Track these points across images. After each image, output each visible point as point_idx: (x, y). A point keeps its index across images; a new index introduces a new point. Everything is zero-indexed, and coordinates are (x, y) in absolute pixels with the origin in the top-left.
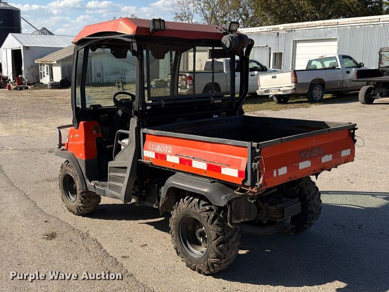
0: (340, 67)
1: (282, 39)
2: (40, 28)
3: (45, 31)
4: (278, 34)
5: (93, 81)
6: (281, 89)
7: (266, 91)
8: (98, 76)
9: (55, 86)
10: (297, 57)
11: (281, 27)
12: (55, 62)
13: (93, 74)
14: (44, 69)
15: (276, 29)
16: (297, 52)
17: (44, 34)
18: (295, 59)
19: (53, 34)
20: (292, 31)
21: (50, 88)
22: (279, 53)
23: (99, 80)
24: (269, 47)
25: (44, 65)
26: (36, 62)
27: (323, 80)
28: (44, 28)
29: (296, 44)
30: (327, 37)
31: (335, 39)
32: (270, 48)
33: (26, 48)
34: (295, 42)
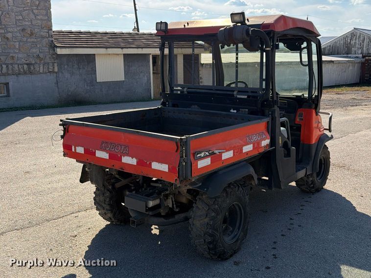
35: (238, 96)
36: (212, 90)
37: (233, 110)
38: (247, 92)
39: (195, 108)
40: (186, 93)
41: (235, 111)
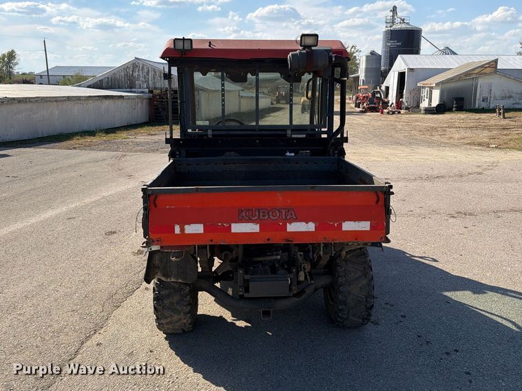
2: (443, 48)
3: (448, 51)
5: (477, 107)
8: (483, 101)
9: (429, 111)
12: (434, 85)
13: (477, 98)
14: (425, 93)
17: (446, 54)
19: (456, 54)
21: (423, 114)
23: (484, 105)
25: (425, 87)
26: (418, 85)
28: (448, 48)
33: (411, 70)
35: (293, 136)
36: (254, 130)
37: (290, 153)
38: (306, 130)
39: (231, 155)
40: (211, 137)
41: (293, 154)
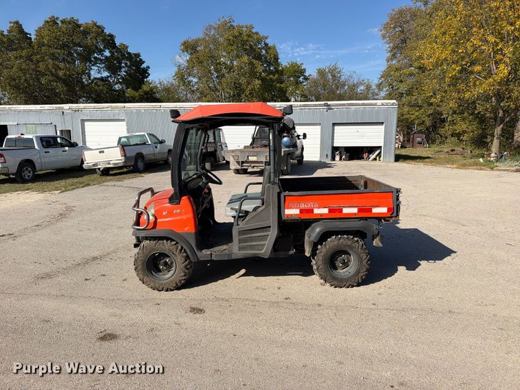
0: (150, 143)
1: (68, 118)
4: (63, 113)
6: (111, 162)
7: (94, 165)
10: (86, 134)
11: (66, 106)
15: (59, 108)
16: (86, 130)
18: (85, 136)
20: (78, 111)
22: (67, 131)
24: (54, 124)
27: (142, 154)
29: (84, 123)
30: (115, 118)
31: (123, 120)
32: (55, 126)
34: (83, 121)
